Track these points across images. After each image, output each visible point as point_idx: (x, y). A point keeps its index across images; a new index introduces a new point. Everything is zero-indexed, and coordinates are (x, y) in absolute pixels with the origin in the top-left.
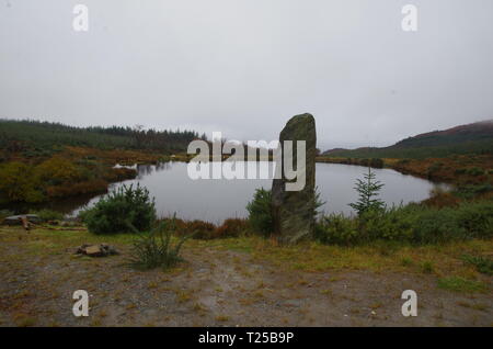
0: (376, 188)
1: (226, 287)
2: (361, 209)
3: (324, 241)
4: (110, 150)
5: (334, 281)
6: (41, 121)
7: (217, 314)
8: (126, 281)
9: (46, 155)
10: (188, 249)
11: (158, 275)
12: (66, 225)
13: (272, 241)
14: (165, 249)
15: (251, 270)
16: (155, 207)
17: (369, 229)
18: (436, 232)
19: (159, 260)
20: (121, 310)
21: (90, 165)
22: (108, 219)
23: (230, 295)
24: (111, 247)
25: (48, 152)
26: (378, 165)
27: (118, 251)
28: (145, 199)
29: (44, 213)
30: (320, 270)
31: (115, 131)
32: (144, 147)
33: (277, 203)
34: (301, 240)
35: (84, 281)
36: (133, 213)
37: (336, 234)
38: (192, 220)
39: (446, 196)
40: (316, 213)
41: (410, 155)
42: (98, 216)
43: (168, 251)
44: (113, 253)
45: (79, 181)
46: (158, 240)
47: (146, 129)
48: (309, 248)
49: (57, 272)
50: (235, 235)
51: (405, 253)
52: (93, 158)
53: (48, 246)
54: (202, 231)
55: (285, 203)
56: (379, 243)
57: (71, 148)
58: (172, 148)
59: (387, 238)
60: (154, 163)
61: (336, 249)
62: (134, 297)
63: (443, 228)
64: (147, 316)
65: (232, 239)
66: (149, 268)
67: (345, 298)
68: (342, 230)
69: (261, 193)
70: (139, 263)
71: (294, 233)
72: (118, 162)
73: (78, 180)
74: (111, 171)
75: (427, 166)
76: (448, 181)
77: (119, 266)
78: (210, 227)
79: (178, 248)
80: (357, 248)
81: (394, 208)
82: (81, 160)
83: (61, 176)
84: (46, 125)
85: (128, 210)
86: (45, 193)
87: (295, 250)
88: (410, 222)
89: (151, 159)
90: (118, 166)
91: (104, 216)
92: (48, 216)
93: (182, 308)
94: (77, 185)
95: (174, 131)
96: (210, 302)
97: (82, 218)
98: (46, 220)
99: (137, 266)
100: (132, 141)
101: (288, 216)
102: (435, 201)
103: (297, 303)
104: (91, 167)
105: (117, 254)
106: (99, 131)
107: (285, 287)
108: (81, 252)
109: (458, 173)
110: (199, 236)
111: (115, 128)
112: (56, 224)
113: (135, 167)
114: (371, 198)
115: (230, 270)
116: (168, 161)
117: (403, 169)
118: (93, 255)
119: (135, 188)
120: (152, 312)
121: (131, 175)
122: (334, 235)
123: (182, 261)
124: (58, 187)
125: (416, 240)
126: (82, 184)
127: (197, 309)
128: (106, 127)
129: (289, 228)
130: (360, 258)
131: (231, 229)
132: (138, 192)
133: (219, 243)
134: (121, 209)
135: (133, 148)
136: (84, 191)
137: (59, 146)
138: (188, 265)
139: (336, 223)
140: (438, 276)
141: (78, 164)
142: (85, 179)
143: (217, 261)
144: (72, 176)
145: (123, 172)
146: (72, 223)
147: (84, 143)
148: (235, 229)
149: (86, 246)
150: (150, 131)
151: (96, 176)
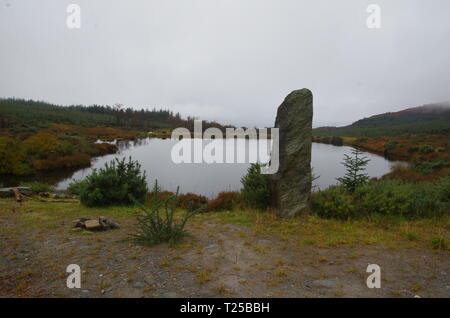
0: (362, 163)
2: (348, 182)
3: (322, 215)
9: (31, 131)
11: (165, 253)
12: (57, 197)
13: (271, 215)
21: (74, 139)
22: (102, 192)
24: (110, 221)
25: (33, 128)
28: (137, 172)
29: (36, 185)
31: (96, 110)
32: (123, 125)
33: (275, 177)
34: (299, 214)
36: (126, 186)
42: (91, 189)
44: (112, 227)
47: (125, 108)
52: (76, 134)
53: (45, 218)
55: (283, 177)
57: (55, 124)
58: (149, 126)
60: (132, 139)
61: (336, 224)
65: (228, 212)
66: (156, 243)
69: (255, 167)
70: (143, 239)
71: (291, 207)
72: (99, 138)
73: (63, 154)
74: (93, 146)
75: (384, 144)
77: (122, 241)
78: (203, 200)
82: (65, 136)
83: (46, 151)
84: (31, 103)
85: (120, 183)
86: (32, 166)
87: (295, 224)
88: (405, 197)
89: (129, 136)
90: (99, 142)
92: (39, 188)
94: (61, 159)
95: (151, 110)
97: (73, 191)
98: (37, 193)
99: (140, 241)
100: (113, 119)
101: (285, 190)
104: (75, 142)
106: (81, 109)
108: (81, 226)
109: (412, 151)
111: (96, 107)
112: (47, 196)
113: (114, 143)
114: (358, 173)
116: (145, 137)
117: (361, 146)
118: (93, 229)
119: (127, 161)
121: (112, 150)
123: (187, 235)
124: (44, 161)
126: (67, 158)
129: (287, 202)
131: (225, 202)
132: (130, 166)
134: (114, 181)
135: (113, 125)
136: (69, 165)
138: (194, 240)
142: (69, 153)
143: (222, 236)
144: (56, 150)
145: (104, 148)
146: (63, 195)
147: (68, 120)
148: (230, 202)
149: (84, 220)
150: (129, 110)
151: (80, 151)
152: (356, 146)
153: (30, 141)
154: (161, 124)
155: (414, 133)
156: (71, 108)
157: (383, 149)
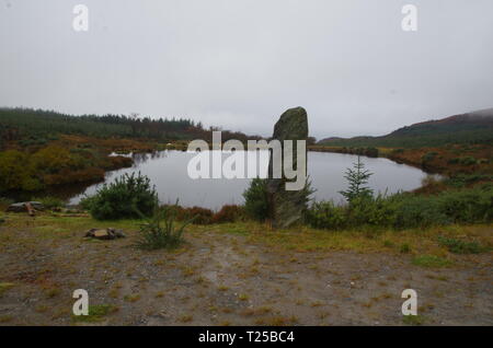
0: (364, 177)
1: (225, 264)
2: (350, 196)
3: (315, 226)
4: (105, 138)
5: (322, 259)
6: (35, 109)
7: (218, 285)
8: (135, 259)
9: (41, 143)
10: (190, 232)
11: (162, 255)
12: (68, 212)
13: (267, 225)
15: (247, 251)
16: (156, 194)
17: (356, 214)
18: (418, 218)
19: (164, 242)
20: (134, 283)
21: (87, 152)
22: (112, 207)
23: (229, 270)
24: (118, 231)
25: (43, 140)
26: (373, 154)
27: (123, 234)
28: (146, 186)
29: (48, 200)
30: (310, 250)
32: (138, 136)
33: (271, 190)
34: (293, 225)
36: (135, 200)
37: (326, 219)
38: (192, 206)
39: (437, 185)
40: (307, 200)
41: (404, 145)
42: (102, 203)
43: (172, 233)
44: (119, 236)
45: (75, 170)
46: (163, 225)
48: (300, 231)
49: (70, 253)
50: (232, 221)
51: (388, 235)
52: (89, 147)
53: (58, 230)
54: (201, 216)
55: (279, 190)
56: (365, 228)
57: (66, 136)
58: (167, 137)
59: (372, 223)
60: (150, 151)
61: (325, 233)
62: (144, 272)
63: (424, 213)
64: (157, 287)
65: (229, 224)
66: (155, 249)
67: (329, 272)
68: (331, 216)
69: (256, 181)
70: (144, 245)
71: (286, 219)
72: (113, 150)
73: (74, 168)
74: (107, 160)
77: (127, 247)
78: (208, 213)
79: (181, 231)
80: (345, 232)
81: (380, 196)
82: (77, 149)
83: (55, 165)
84: (40, 113)
85: (130, 197)
86: (42, 181)
89: (146, 147)
90: (114, 154)
91: (107, 203)
92: (51, 204)
93: (188, 281)
94: (73, 173)
95: (170, 119)
96: (212, 276)
97: (84, 206)
98: (49, 207)
99: (143, 247)
100: (129, 130)
101: (281, 203)
102: (428, 189)
103: (287, 276)
104: (88, 155)
105: (123, 237)
106: (94, 119)
107: (278, 264)
108: (90, 235)
109: (451, 162)
110: (199, 222)
111: (110, 116)
112: (59, 211)
113: (130, 155)
114: (360, 187)
115: (229, 250)
116: (164, 149)
117: (397, 158)
118: (101, 238)
119: (136, 176)
120: (161, 284)
121: (127, 163)
122: (324, 221)
123: (184, 242)
124: (55, 175)
125: (399, 225)
127: (200, 281)
128: (101, 115)
129: (282, 214)
130: (346, 240)
131: (228, 215)
132: (140, 180)
133: (217, 227)
134: (124, 196)
135: (129, 136)
136: (81, 180)
138: (190, 246)
139: (327, 209)
140: (414, 254)
141: (74, 152)
142: (81, 167)
143: (216, 243)
144: (67, 164)
145: (119, 161)
146: (74, 210)
147: (79, 131)
148: (232, 214)
149: (93, 230)
150: (146, 119)
151: (92, 165)
152: (392, 157)
153: (41, 154)
154: (179, 134)
155: (457, 143)
156: (84, 118)
157: (421, 161)
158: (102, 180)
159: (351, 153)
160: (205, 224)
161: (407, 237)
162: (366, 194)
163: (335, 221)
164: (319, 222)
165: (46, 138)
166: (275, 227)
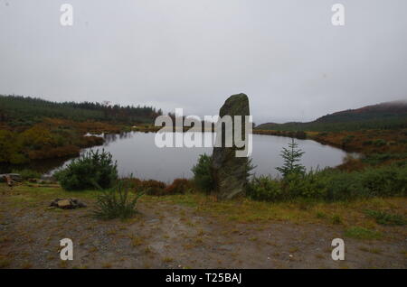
0: (298, 155)
1: (172, 235)
2: (286, 172)
3: (255, 198)
4: (82, 121)
5: (261, 230)
7: (164, 256)
8: (90, 229)
9: (28, 125)
10: (142, 202)
11: (117, 224)
12: (43, 183)
13: (212, 197)
14: (123, 203)
15: (194, 221)
16: (117, 168)
17: (291, 188)
18: (346, 191)
19: (118, 212)
20: (85, 253)
21: (66, 133)
22: (78, 178)
23: (175, 240)
24: (79, 201)
25: (30, 122)
26: (302, 136)
27: (85, 204)
28: (109, 161)
29: (26, 172)
30: (250, 221)
31: (86, 106)
32: (110, 120)
33: (216, 166)
34: (236, 197)
35: (55, 229)
36: (98, 173)
38: (147, 180)
39: (356, 162)
40: (248, 175)
41: (327, 129)
42: (69, 175)
43: (126, 205)
44: (81, 206)
45: (56, 147)
46: (118, 196)
47: (113, 104)
48: (242, 203)
49: (33, 221)
50: (182, 192)
51: (320, 207)
52: (68, 128)
53: (28, 199)
54: (155, 188)
55: (223, 166)
56: (299, 200)
57: (50, 119)
58: (133, 121)
59: (306, 196)
60: (118, 133)
61: (264, 204)
62: (96, 242)
63: (351, 188)
64: (106, 257)
65: (179, 196)
66: (110, 218)
67: (269, 244)
68: (269, 189)
69: (204, 158)
70: (102, 214)
72: (89, 131)
73: (55, 145)
74: (82, 139)
75: (341, 138)
76: (358, 150)
77: (85, 217)
78: (161, 185)
79: (134, 202)
80: (281, 204)
81: (311, 172)
82: (57, 129)
83: (40, 142)
84: (29, 99)
85: (94, 171)
86: (27, 156)
87: (231, 205)
88: (325, 183)
89: (116, 129)
90: (88, 135)
91: (74, 176)
92: (28, 175)
93: (136, 251)
94: (54, 149)
95: (135, 106)
96: (158, 247)
97: (56, 178)
98: (27, 179)
99: (100, 216)
100: (101, 114)
101: (225, 177)
102: (347, 166)
103: (229, 247)
104: (66, 135)
105: (85, 207)
106: (73, 105)
107: (220, 235)
108: (54, 205)
109: (365, 144)
110: (153, 193)
111: (86, 103)
112: (35, 182)
113: (102, 135)
114: (294, 163)
115: (176, 220)
116: (130, 131)
117: (322, 140)
118: (64, 207)
119: (100, 153)
120: (110, 254)
121: (99, 142)
122: (263, 193)
123: (137, 212)
124: (39, 152)
125: (329, 197)
126: (58, 149)
127: (148, 252)
128: (79, 102)
129: (226, 187)
130: (283, 211)
131: (179, 187)
132: (103, 156)
133: (168, 198)
135: (102, 120)
136: (59, 155)
137: (39, 117)
138: (142, 216)
139: (265, 183)
140: (345, 226)
141: (56, 132)
142: (61, 145)
143: (166, 214)
144: (49, 142)
145: (92, 140)
147: (61, 115)
148: (182, 187)
149: (58, 200)
150: (116, 106)
151: (70, 143)
152: (317, 139)
153: (27, 133)
154: (143, 119)
156: (65, 104)
157: (341, 143)
158: (78, 155)
159: (284, 135)
160: (159, 195)
161: (337, 209)
162: (298, 170)
163: (272, 194)
164: (258, 195)
165: (33, 120)
166: (220, 199)
